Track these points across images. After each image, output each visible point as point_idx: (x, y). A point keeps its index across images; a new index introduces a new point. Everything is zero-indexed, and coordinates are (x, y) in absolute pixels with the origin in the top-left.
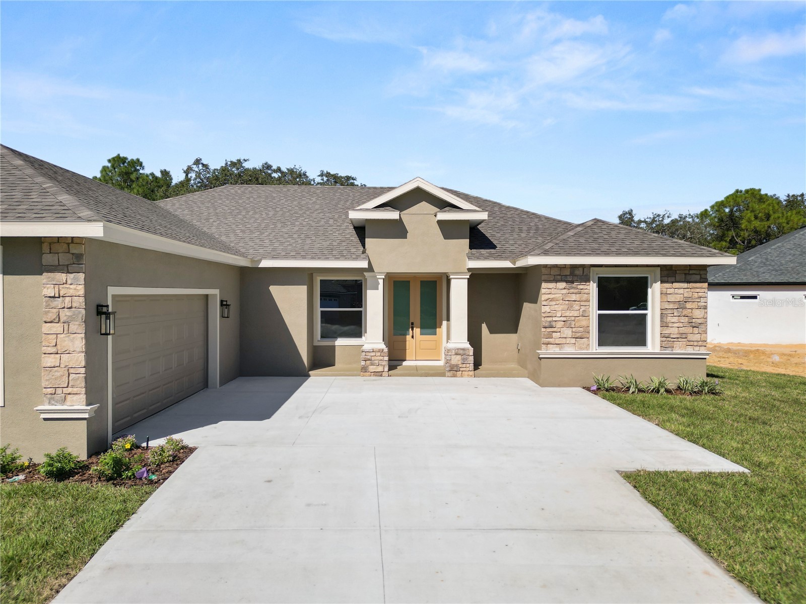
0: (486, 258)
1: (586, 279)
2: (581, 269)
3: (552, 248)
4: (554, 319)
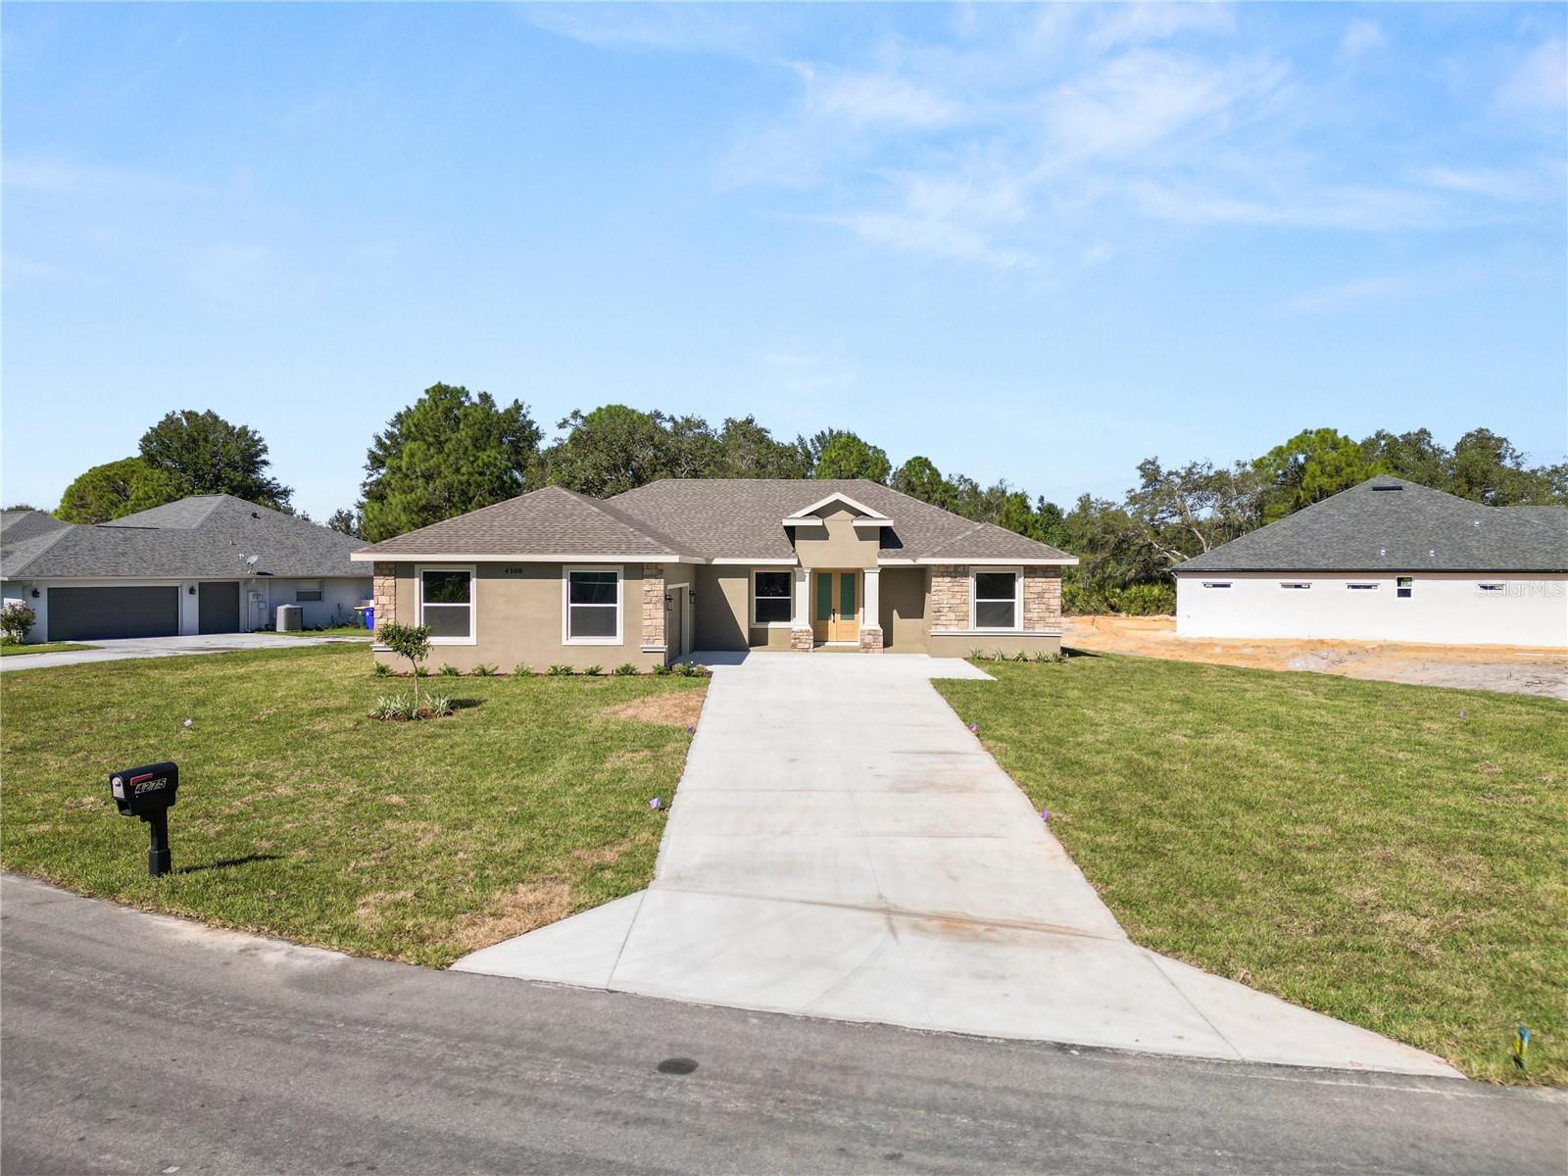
0: (893, 557)
1: (966, 574)
2: (962, 567)
3: (940, 551)
4: (943, 605)
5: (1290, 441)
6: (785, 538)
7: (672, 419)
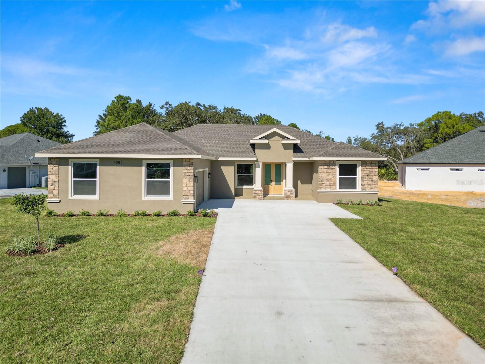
0: (300, 157)
1: (334, 165)
2: (333, 162)
3: (322, 154)
4: (323, 179)
5: (433, 116)
6: (251, 149)
7: (204, 106)
